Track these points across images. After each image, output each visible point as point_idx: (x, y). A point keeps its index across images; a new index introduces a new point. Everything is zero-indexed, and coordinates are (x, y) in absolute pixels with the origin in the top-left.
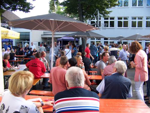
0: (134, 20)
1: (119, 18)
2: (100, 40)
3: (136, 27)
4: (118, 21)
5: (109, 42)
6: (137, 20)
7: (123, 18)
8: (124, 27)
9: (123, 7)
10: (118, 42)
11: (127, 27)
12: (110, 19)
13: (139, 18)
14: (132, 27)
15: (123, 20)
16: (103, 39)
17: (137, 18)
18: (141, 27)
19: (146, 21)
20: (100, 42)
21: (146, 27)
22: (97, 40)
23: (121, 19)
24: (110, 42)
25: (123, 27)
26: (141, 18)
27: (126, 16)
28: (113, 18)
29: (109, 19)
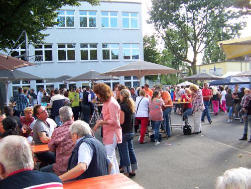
0: (84, 49)
1: (60, 46)
2: (29, 83)
3: (87, 59)
4: (59, 51)
5: (45, 87)
6: (89, 49)
7: (66, 46)
8: (68, 59)
9: (66, 27)
10: (60, 85)
11: (75, 59)
12: (45, 48)
13: (91, 46)
14: (82, 59)
15: (66, 49)
16: (35, 81)
17: (89, 46)
18: (96, 59)
19: (103, 51)
20: (29, 86)
21: (104, 59)
22: (23, 83)
23: (63, 46)
24: (47, 87)
25: (67, 61)
26: (95, 46)
27: (70, 42)
28: (50, 46)
29: (43, 46)
